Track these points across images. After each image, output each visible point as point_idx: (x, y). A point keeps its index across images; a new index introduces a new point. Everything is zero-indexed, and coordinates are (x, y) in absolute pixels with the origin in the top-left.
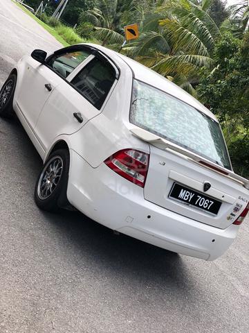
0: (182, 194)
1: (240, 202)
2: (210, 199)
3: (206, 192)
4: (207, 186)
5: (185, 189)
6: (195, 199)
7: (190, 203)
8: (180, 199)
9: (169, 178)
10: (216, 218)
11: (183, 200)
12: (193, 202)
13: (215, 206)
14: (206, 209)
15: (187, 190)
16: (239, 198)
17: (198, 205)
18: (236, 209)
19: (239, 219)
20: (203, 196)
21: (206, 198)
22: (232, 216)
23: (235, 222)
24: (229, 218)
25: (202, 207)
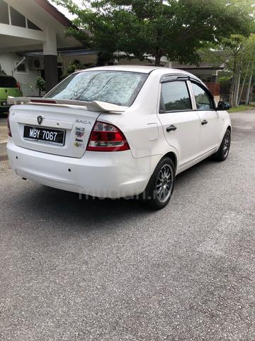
0: (32, 133)
1: (80, 125)
2: (53, 131)
4: (40, 119)
5: (32, 128)
6: (41, 134)
7: (39, 139)
8: (31, 137)
9: (20, 123)
10: (65, 147)
11: (33, 138)
12: (41, 138)
13: (60, 136)
14: (53, 141)
15: (34, 128)
16: (77, 121)
17: (45, 139)
18: (79, 134)
19: (93, 144)
20: (47, 130)
21: (50, 131)
22: (79, 142)
23: (89, 149)
24: (77, 145)
25: (49, 140)
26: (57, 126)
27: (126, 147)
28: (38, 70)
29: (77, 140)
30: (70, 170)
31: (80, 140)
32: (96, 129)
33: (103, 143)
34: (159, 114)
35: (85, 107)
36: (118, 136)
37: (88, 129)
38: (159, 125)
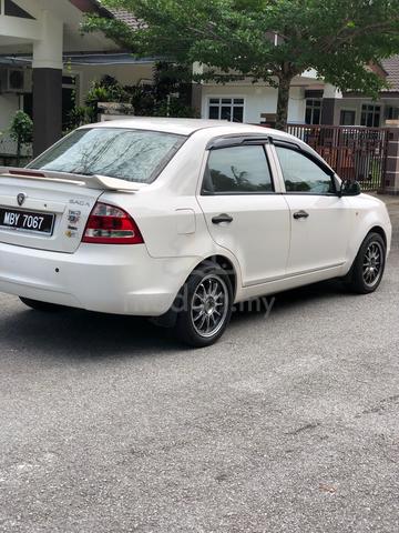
0: (7, 218)
1: (75, 207)
2: (39, 215)
3: (24, 206)
4: (21, 199)
5: (9, 211)
6: (21, 220)
7: (17, 226)
8: (6, 225)
10: (53, 238)
11: (9, 225)
12: (20, 224)
13: (47, 222)
14: (37, 229)
15: (11, 211)
16: (71, 201)
17: (26, 227)
18: (73, 219)
19: (91, 233)
20: (29, 214)
21: (34, 215)
22: (72, 231)
23: (85, 239)
24: (70, 235)
25: (32, 228)
26: (45, 209)
27: (139, 239)
28: (18, 94)
29: (69, 227)
30: (57, 270)
31: (73, 228)
32: (97, 212)
33: (105, 233)
34: (199, 197)
35: (83, 183)
36: (125, 223)
37: (85, 212)
38: (198, 211)
